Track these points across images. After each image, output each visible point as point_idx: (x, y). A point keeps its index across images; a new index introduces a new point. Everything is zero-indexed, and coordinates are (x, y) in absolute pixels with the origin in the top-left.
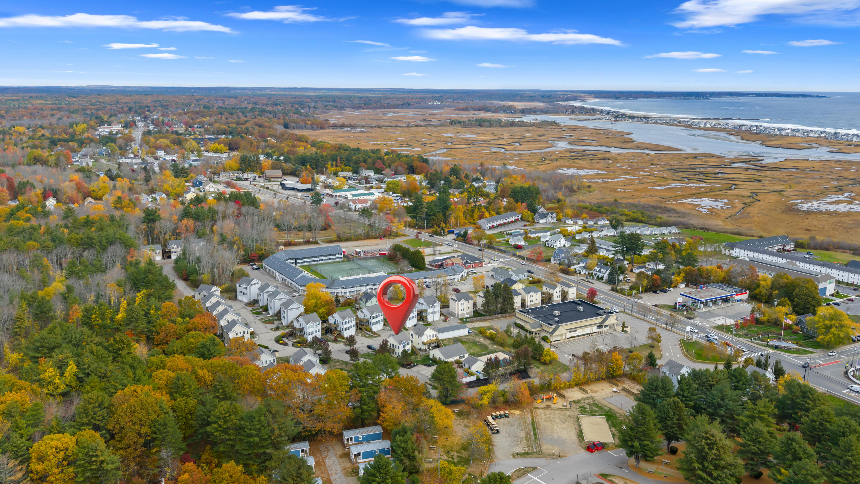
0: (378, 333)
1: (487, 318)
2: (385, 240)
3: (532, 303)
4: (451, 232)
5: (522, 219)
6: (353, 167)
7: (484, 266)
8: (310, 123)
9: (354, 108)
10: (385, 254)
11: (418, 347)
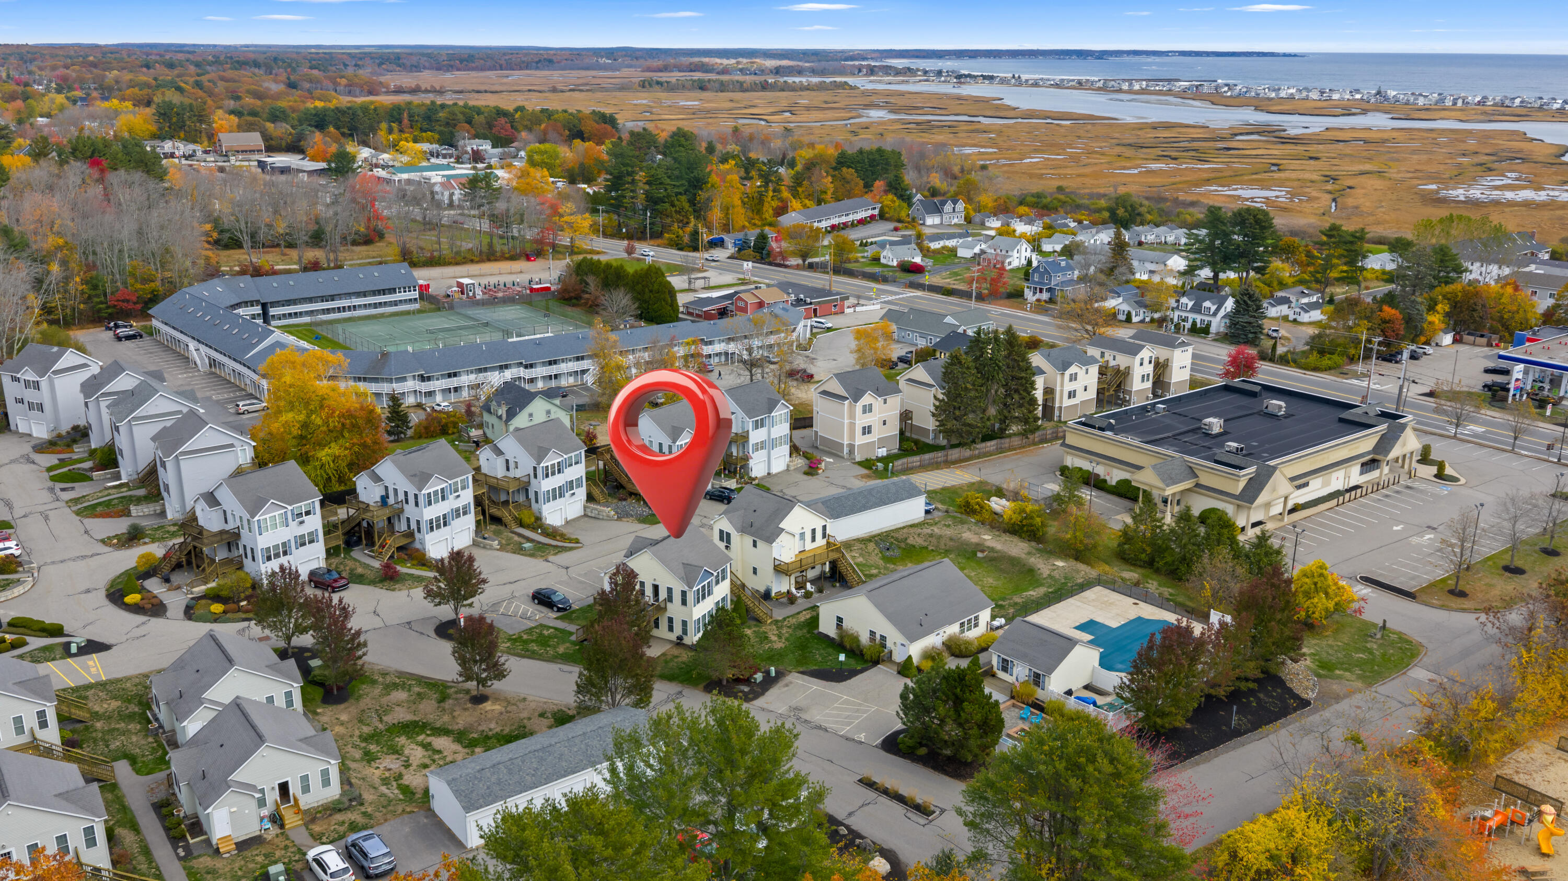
0: (569, 532)
1: (955, 454)
2: (539, 264)
3: (1073, 402)
4: (718, 243)
5: (882, 216)
6: (440, 133)
7: (847, 311)
8: (344, 81)
9: (438, 69)
10: (548, 289)
11: (758, 584)
